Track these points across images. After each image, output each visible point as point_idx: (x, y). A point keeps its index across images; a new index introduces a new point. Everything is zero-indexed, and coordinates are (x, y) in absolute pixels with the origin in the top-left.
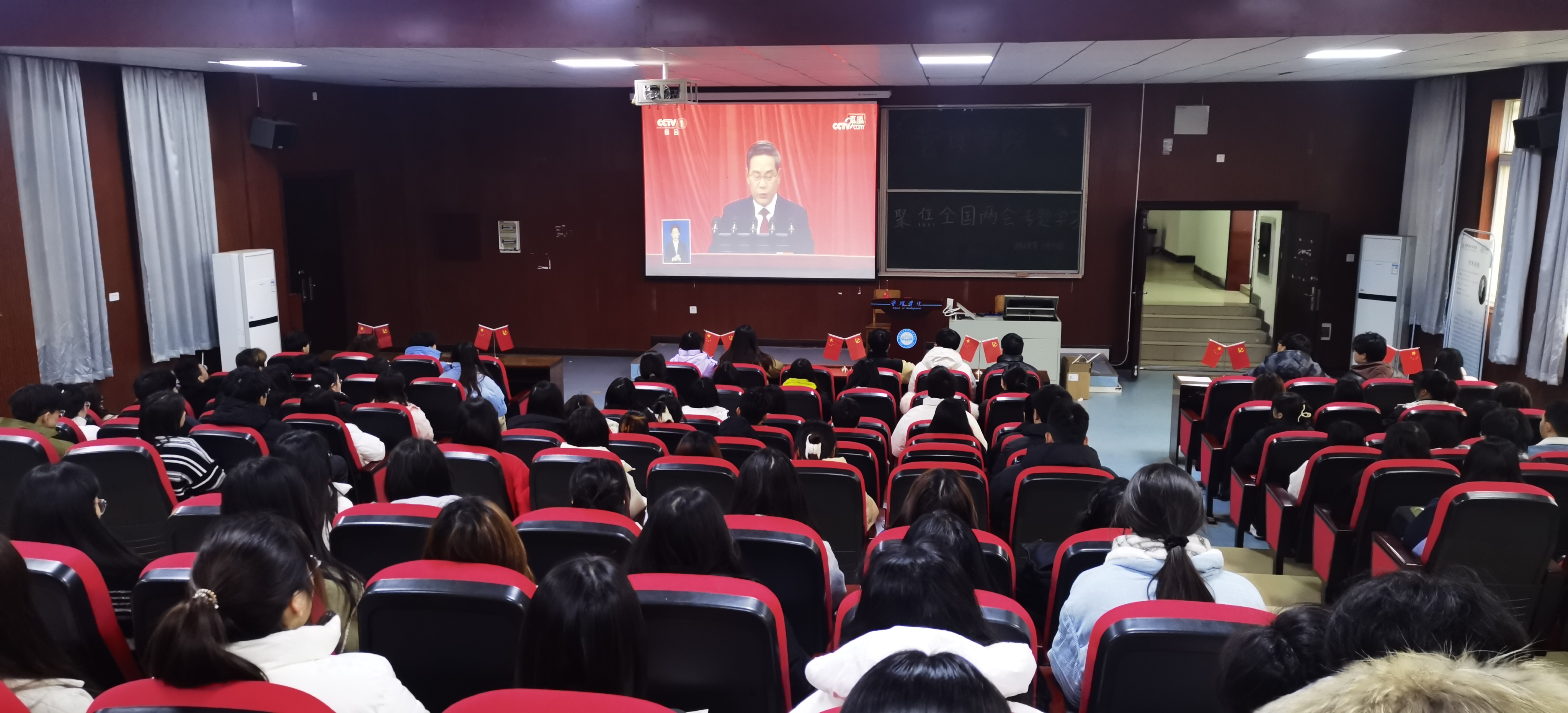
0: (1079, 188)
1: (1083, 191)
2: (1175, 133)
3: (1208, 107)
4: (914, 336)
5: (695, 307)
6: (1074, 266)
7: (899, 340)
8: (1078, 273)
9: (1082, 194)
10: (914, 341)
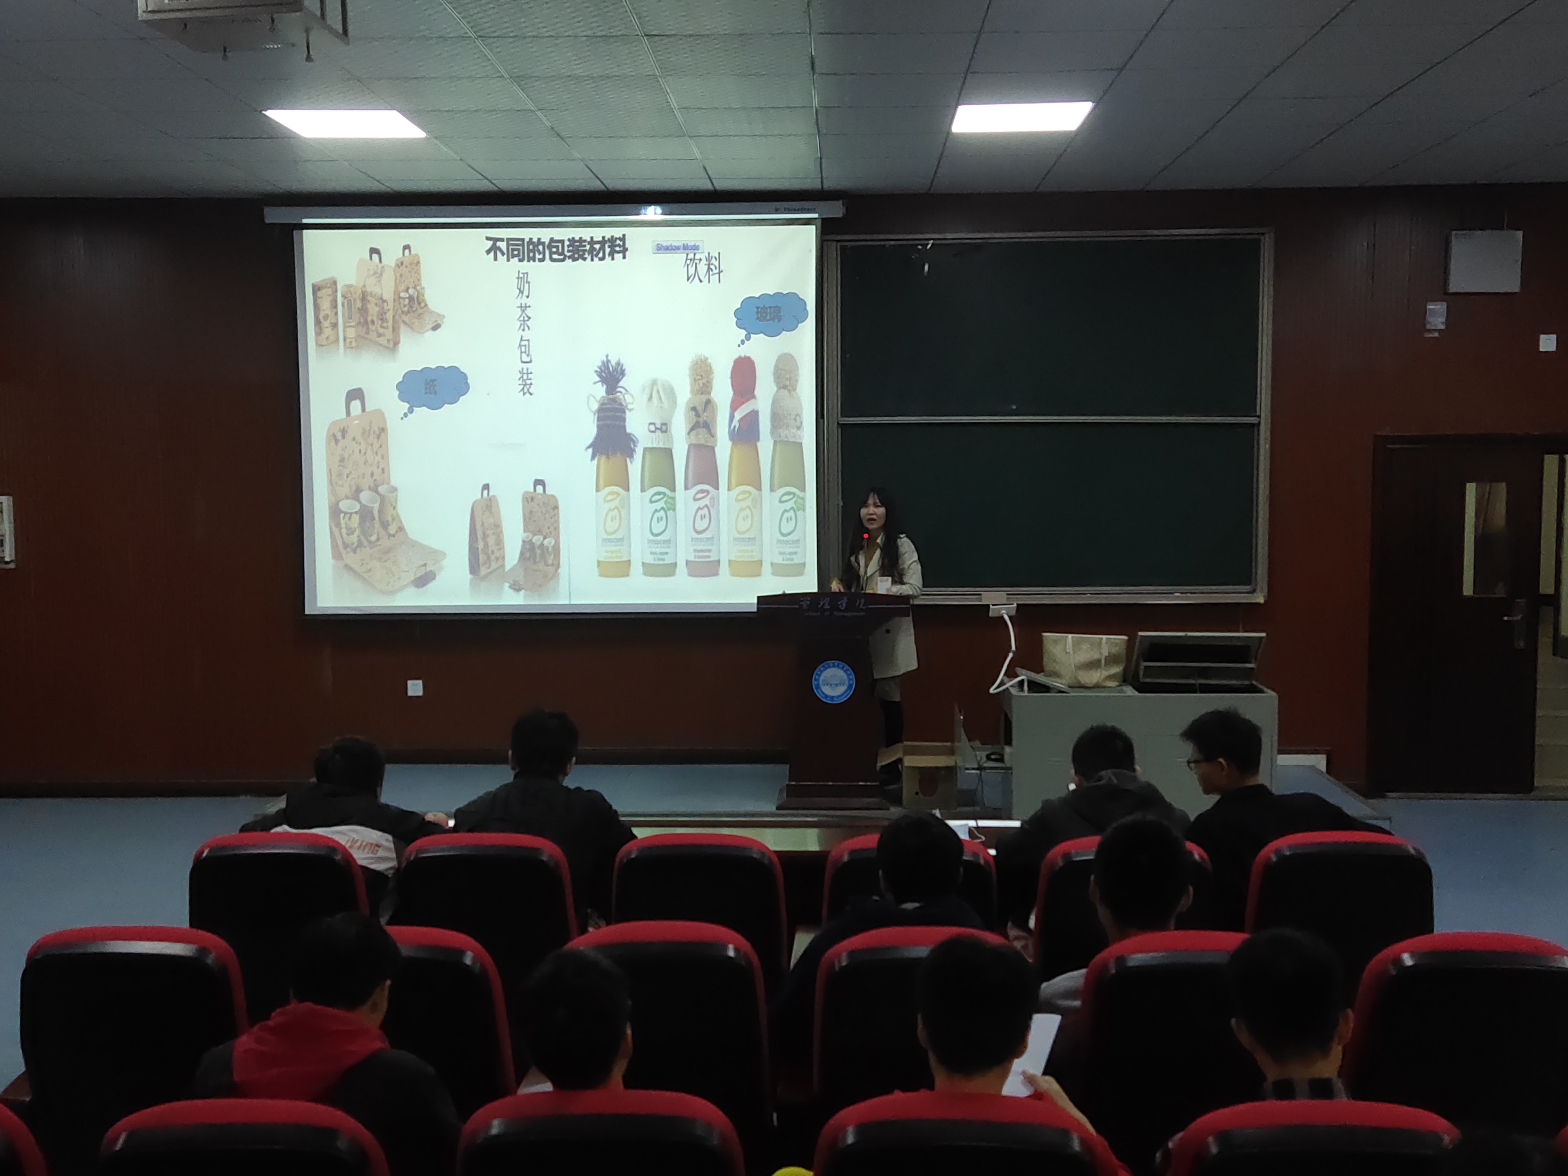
0: (1250, 408)
1: (1259, 417)
2: (1453, 288)
3: (1520, 234)
4: (848, 675)
5: (420, 682)
6: (1246, 578)
7: (818, 687)
8: (1254, 591)
9: (1259, 424)
10: (850, 686)
